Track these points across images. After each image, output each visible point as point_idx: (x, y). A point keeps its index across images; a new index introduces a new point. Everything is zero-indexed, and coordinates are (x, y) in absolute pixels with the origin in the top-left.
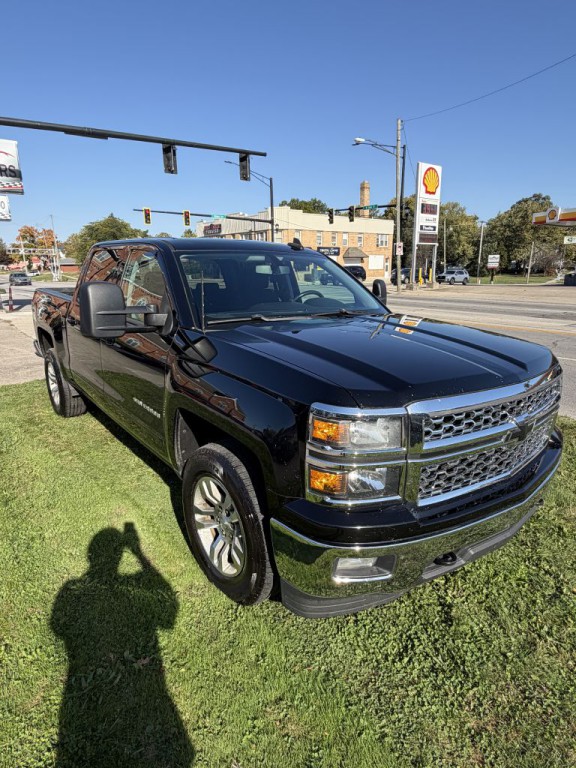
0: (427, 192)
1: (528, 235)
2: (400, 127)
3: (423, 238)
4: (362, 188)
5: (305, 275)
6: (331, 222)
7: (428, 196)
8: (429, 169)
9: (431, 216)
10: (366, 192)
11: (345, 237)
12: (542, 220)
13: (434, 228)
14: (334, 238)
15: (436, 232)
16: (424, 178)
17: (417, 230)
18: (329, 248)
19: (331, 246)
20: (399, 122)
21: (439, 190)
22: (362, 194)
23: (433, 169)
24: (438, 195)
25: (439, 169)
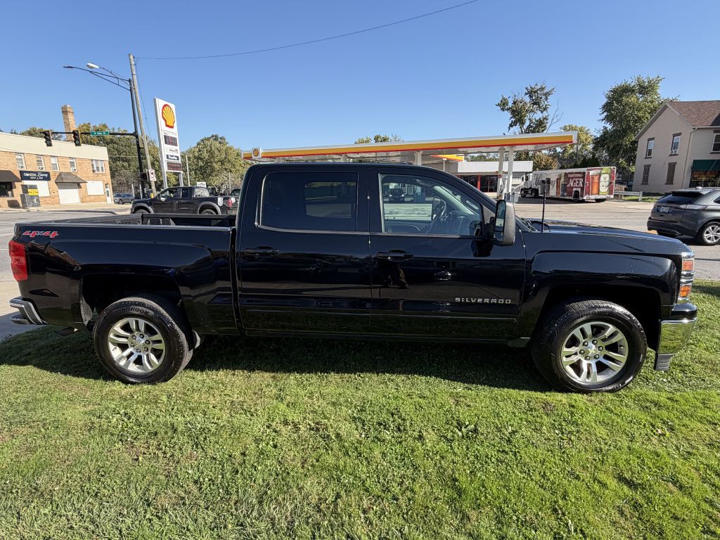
0: (167, 126)
1: (217, 166)
2: (133, 63)
3: (170, 166)
4: (65, 112)
5: (9, 201)
6: (49, 145)
7: (168, 129)
8: (165, 106)
9: (174, 147)
10: (70, 117)
11: (53, 161)
12: (250, 156)
13: (178, 157)
14: (39, 162)
15: (180, 161)
16: (163, 113)
17: (165, 158)
18: (36, 173)
19: (37, 170)
20: (131, 57)
21: (175, 125)
22: (66, 118)
23: (168, 106)
24: (175, 130)
25: (172, 106)
